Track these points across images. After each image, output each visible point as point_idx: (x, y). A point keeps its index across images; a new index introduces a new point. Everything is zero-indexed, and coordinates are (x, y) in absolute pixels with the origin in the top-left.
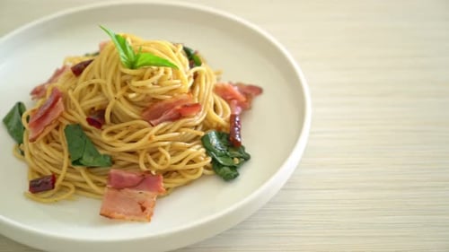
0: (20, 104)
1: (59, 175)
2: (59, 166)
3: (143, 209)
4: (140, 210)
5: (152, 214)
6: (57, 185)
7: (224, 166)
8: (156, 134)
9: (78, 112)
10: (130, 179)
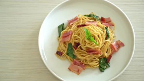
0: (63, 24)
1: (63, 53)
2: (64, 51)
3: (78, 71)
4: (77, 71)
5: (79, 74)
6: (62, 55)
7: (101, 67)
8: (88, 57)
9: (72, 41)
10: (78, 63)
